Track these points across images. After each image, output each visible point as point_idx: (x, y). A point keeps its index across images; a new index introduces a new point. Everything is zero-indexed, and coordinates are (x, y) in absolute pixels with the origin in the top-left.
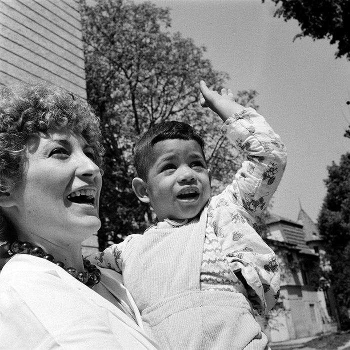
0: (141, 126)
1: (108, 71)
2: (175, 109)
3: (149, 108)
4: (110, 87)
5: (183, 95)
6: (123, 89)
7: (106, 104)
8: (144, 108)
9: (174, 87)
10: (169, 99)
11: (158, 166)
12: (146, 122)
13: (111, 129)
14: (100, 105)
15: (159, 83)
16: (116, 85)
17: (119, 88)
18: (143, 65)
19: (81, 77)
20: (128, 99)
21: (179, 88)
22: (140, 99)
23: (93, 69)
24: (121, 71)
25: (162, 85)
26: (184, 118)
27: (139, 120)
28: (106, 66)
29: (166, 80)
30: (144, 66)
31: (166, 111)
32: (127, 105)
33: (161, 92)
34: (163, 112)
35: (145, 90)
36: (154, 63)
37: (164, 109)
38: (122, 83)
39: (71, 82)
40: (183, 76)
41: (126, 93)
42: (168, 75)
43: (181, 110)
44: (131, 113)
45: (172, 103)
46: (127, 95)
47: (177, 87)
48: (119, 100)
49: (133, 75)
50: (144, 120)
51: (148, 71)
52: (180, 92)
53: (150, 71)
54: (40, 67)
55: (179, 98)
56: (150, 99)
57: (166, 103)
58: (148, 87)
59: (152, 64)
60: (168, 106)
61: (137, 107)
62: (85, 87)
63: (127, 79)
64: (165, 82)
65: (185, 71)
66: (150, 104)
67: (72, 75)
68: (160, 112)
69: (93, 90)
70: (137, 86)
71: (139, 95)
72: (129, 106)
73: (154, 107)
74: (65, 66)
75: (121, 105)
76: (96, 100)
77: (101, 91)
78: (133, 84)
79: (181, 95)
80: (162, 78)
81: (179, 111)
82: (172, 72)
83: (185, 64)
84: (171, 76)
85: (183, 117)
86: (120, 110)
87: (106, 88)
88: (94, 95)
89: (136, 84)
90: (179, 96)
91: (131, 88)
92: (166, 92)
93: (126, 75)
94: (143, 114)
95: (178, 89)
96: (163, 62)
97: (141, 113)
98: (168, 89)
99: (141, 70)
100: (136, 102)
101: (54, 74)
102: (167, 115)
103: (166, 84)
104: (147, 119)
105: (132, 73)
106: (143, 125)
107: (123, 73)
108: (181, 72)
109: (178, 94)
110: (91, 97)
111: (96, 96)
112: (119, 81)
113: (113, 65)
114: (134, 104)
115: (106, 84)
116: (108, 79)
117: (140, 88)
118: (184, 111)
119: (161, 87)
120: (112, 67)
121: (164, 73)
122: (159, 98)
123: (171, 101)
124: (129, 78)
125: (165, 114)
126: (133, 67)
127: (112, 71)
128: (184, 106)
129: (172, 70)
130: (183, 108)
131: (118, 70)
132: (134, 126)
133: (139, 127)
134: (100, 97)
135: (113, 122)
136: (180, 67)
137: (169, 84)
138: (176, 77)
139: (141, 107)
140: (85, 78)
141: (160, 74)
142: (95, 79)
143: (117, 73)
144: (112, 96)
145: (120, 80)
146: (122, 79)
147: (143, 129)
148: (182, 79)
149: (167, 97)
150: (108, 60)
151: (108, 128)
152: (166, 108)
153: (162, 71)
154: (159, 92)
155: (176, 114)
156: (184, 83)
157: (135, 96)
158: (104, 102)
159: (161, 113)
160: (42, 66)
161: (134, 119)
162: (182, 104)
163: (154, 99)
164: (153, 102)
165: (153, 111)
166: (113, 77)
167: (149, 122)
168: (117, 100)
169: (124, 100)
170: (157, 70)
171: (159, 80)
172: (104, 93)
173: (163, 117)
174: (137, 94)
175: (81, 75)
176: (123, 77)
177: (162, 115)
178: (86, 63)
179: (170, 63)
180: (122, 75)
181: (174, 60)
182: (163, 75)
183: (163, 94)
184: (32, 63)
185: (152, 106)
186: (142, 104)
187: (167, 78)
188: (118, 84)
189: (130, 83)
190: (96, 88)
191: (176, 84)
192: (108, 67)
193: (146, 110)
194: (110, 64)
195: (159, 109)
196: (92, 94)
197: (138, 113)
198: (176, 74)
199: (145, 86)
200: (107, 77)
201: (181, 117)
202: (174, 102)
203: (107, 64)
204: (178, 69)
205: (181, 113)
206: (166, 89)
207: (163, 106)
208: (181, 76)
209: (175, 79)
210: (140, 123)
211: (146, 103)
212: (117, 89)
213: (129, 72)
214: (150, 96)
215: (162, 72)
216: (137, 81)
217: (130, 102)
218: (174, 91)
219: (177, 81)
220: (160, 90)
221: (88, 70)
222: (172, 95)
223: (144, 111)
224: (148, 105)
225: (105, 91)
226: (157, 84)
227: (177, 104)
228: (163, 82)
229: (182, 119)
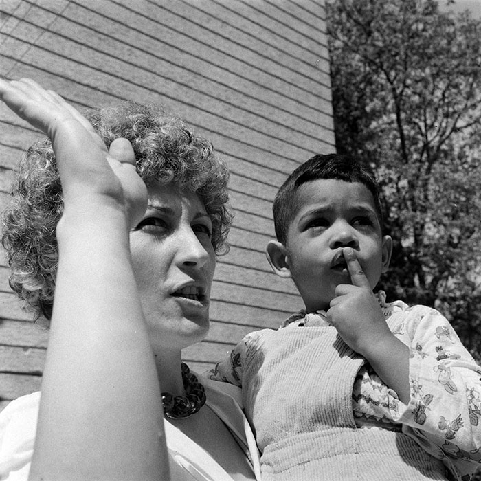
0: (409, 150)
1: (363, 75)
2: (460, 124)
3: (422, 124)
4: (364, 97)
5: (473, 103)
6: (383, 99)
7: (359, 121)
8: (412, 125)
9: (460, 92)
10: (451, 110)
11: (301, 220)
12: (416, 144)
13: (366, 156)
14: (351, 123)
15: (436, 87)
16: (374, 93)
17: (377, 98)
18: (412, 63)
19: (324, 85)
20: (390, 113)
21: (467, 93)
22: (408, 112)
23: (342, 72)
24: (381, 73)
25: (441, 89)
26: (473, 137)
27: (407, 142)
28: (360, 67)
29: (447, 81)
30: (414, 64)
31: (446, 127)
32: (389, 121)
33: (440, 100)
34: (442, 130)
35: (416, 99)
36: (430, 58)
37: (444, 125)
38: (382, 90)
39: (311, 93)
40: (472, 75)
41: (387, 104)
42: (449, 74)
43: (469, 125)
44: (395, 132)
45: (456, 116)
46: (389, 107)
47: (463, 92)
48: (377, 114)
49: (398, 78)
50: (414, 141)
51: (420, 71)
52: (468, 99)
53: (423, 71)
54: (270, 74)
55: (466, 109)
56: (422, 111)
57: (447, 115)
58: (420, 95)
59: (426, 60)
60: (449, 120)
61: (402, 124)
62: (330, 98)
63: (389, 84)
64: (446, 85)
65: (476, 67)
66: (423, 118)
67: (312, 82)
68: (437, 129)
69: (342, 103)
70: (404, 94)
71: (407, 106)
72: (392, 122)
73: (429, 122)
74: (303, 71)
75: (380, 122)
76: (344, 116)
77: (352, 104)
78: (398, 91)
79: (469, 103)
80: (441, 79)
81: (466, 127)
82: (456, 70)
83: (476, 57)
84: (455, 76)
85: (472, 134)
86: (379, 129)
87: (360, 98)
88: (342, 109)
89: (403, 91)
90: (466, 105)
91: (395, 97)
92: (446, 100)
93: (388, 79)
94: (412, 133)
95: (465, 95)
96: (441, 57)
97: (409, 132)
98: (450, 95)
99: (409, 70)
100: (403, 116)
101: (289, 83)
102: (447, 133)
103: (447, 88)
104: (419, 139)
105: (397, 74)
106: (412, 149)
107: (383, 76)
108: (469, 69)
109: (465, 102)
110: (339, 112)
111: (346, 111)
112: (377, 87)
113: (370, 66)
114: (399, 120)
115: (359, 92)
116: (362, 86)
117: (409, 97)
118: (474, 126)
119: (439, 93)
120: (368, 69)
121: (444, 73)
122: (436, 109)
123: (455, 112)
124: (392, 83)
125: (444, 132)
126: (399, 67)
127: (369, 73)
128: (474, 119)
129: (456, 67)
130: (472, 121)
131: (376, 72)
132: (399, 151)
133: (407, 151)
134: (351, 111)
135: (370, 146)
136: (468, 63)
137: (451, 88)
138: (462, 77)
139: (410, 122)
140: (330, 85)
141: (438, 74)
142: (344, 86)
143: (375, 77)
144: (368, 109)
145: (380, 86)
146: (382, 85)
147: (412, 154)
148: (471, 80)
149: (448, 107)
150: (363, 59)
151: (362, 154)
152: (447, 123)
153: (442, 69)
154: (436, 100)
155: (462, 131)
156: (475, 85)
157: (401, 107)
158: (356, 119)
159: (439, 131)
160: (273, 72)
161: (399, 141)
162: (471, 117)
163: (428, 110)
164: (428, 115)
165: (428, 128)
166: (370, 82)
167: (421, 145)
168: (374, 115)
169: (385, 114)
170: (434, 68)
171: (436, 83)
172: (356, 105)
173: (441, 136)
174: (404, 105)
175: (325, 83)
176: (383, 82)
177: (440, 133)
178: (332, 63)
179: (453, 57)
180: (382, 78)
181: (460, 53)
182: (442, 76)
183: (441, 103)
184: (259, 69)
185: (425, 121)
186: (411, 119)
187: (448, 78)
188: (376, 93)
189: (394, 90)
190: (344, 100)
191: (461, 87)
192: (362, 69)
193: (416, 127)
194: (365, 64)
195: (436, 124)
196: (339, 108)
197: (405, 132)
198: (464, 73)
199: (415, 93)
200: (361, 83)
201: (468, 136)
202: (460, 115)
203: (360, 64)
204: (464, 65)
205: (469, 129)
206: (446, 95)
207: (442, 121)
208: (469, 74)
209: (461, 80)
210: (408, 146)
211: (416, 117)
212: (375, 99)
213: (393, 74)
214: (423, 107)
215: (440, 71)
216: (406, 86)
217: (394, 116)
218: (459, 98)
219: (464, 83)
220: (437, 97)
221: (333, 75)
222: (455, 104)
223: (413, 128)
224: (420, 120)
225: (358, 102)
226: (434, 89)
227: (464, 116)
228: (442, 85)
229: (470, 138)
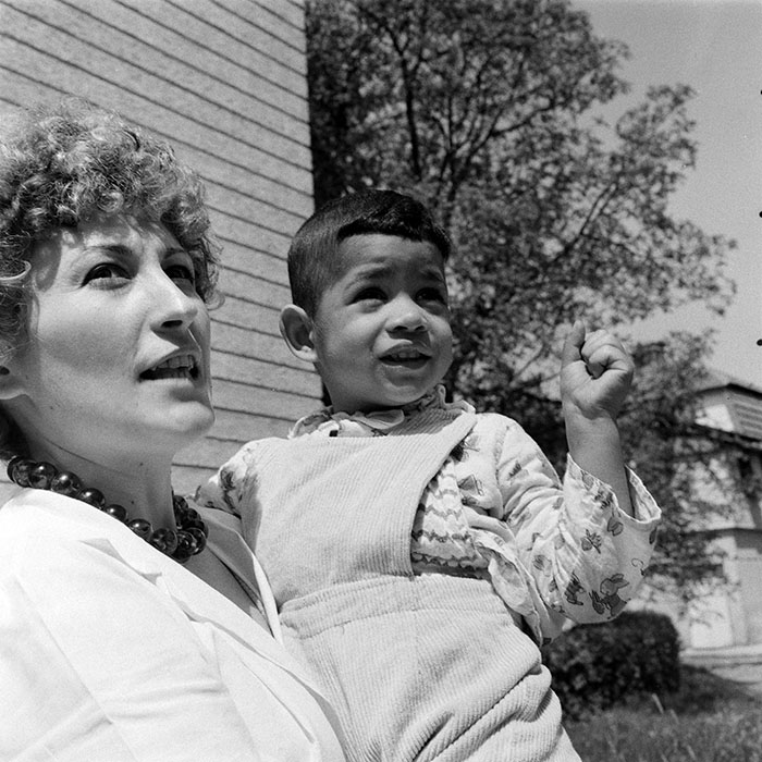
0: (424, 160)
1: (355, 36)
2: (502, 124)
3: (444, 122)
4: (358, 72)
5: (522, 93)
6: (387, 77)
7: (349, 111)
8: (431, 123)
9: (503, 76)
10: (489, 102)
11: (348, 288)
12: (435, 152)
13: (358, 167)
14: (335, 113)
15: (467, 65)
16: (373, 67)
17: (378, 75)
18: (433, 23)
19: (295, 48)
20: (398, 101)
21: (514, 77)
22: (425, 101)
23: (323, 30)
24: (383, 36)
25: (475, 68)
26: (521, 147)
27: (421, 148)
28: (352, 23)
29: (485, 58)
30: (435, 25)
31: (481, 129)
32: (395, 113)
33: (473, 86)
34: (474, 132)
35: (437, 80)
36: (460, 18)
37: (477, 124)
38: (386, 63)
39: (275, 60)
40: (523, 50)
41: (392, 86)
42: (489, 45)
43: (514, 127)
44: (404, 132)
45: (496, 112)
46: (396, 91)
47: (508, 75)
48: (377, 101)
49: (411, 45)
50: (433, 148)
51: (444, 37)
52: (514, 86)
53: (450, 37)
54: (207, 23)
55: (511, 101)
56: (446, 101)
57: (483, 110)
58: (443, 74)
59: (455, 21)
60: (487, 118)
61: (416, 119)
62: (304, 71)
63: (396, 54)
64: (482, 63)
65: (529, 39)
66: (446, 112)
67: (277, 43)
68: (467, 130)
69: (322, 79)
70: (419, 71)
71: (423, 91)
72: (398, 116)
73: (455, 119)
74: (262, 23)
75: (382, 114)
76: (326, 100)
77: (338, 81)
78: (410, 67)
79: (516, 93)
80: (476, 53)
81: (510, 130)
82: (498, 41)
83: (530, 22)
84: (497, 49)
85: (518, 142)
86: (378, 126)
87: (350, 73)
88: (322, 89)
89: (417, 67)
90: (512, 96)
91: (405, 76)
92: (483, 87)
93: (396, 45)
94: (430, 134)
95: (511, 81)
96: (478, 17)
97: (425, 132)
98: (489, 79)
99: (429, 34)
100: (416, 106)
101: (237, 40)
102: (482, 138)
103: (485, 67)
104: (439, 146)
105: (409, 40)
106: (429, 159)
107: (388, 40)
108: (519, 40)
109: (510, 91)
110: (317, 94)
111: (328, 93)
112: (378, 58)
113: (368, 23)
114: (410, 112)
115: (349, 64)
116: (355, 54)
117: (426, 76)
118: (522, 130)
119: (472, 75)
120: (365, 27)
121: (481, 43)
122: (468, 100)
123: (495, 106)
124: (401, 53)
125: (478, 136)
126: (412, 27)
127: (366, 35)
128: (522, 119)
129: (500, 35)
130: (519, 122)
131: (377, 32)
132: (408, 161)
133: (421, 163)
134: (336, 94)
135: (364, 152)
136: (517, 29)
137: (489, 67)
138: (508, 51)
139: (426, 118)
140: (304, 49)
141: (471, 45)
142: (325, 52)
143: (375, 41)
144: (363, 91)
145: (382, 57)
146: (385, 54)
147: (428, 168)
148: (520, 57)
149: (485, 97)
150: (356, 10)
151: (353, 163)
152: (483, 121)
153: (478, 36)
154: (467, 85)
155: (504, 137)
156: (526, 66)
157: (415, 92)
158: (344, 105)
159: (469, 134)
160: (212, 21)
161: (409, 146)
162: (518, 115)
163: (455, 100)
164: (455, 108)
165: (453, 128)
166: (367, 50)
167: (442, 154)
168: (373, 102)
169: (390, 102)
170: (465, 35)
171: (468, 59)
172: (344, 84)
173: (473, 142)
174: (419, 88)
175: (297, 44)
176: (389, 50)
177: (472, 138)
178: (307, 14)
179: (495, 20)
180: (386, 44)
181: (505, 12)
182: (478, 48)
183: (476, 90)
184: (190, 13)
185: (450, 117)
186: (429, 112)
187: (487, 51)
188: (377, 67)
189: (404, 64)
190: (327, 74)
191: (506, 67)
192: (356, 27)
193: (437, 126)
194: (359, 19)
195: (467, 123)
196: (318, 87)
197: (420, 133)
198: (508, 45)
199: (436, 72)
200: (353, 48)
201: (513, 144)
202: (500, 110)
203: (353, 19)
204: (512, 33)
205: (512, 136)
206: (483, 78)
207: (475, 119)
208: (518, 48)
209: (505, 55)
210: (422, 155)
211: (437, 110)
212: (374, 76)
213: (403, 38)
214: (447, 94)
215: (475, 39)
216: (421, 59)
217: (403, 106)
218: (503, 84)
219: (510, 62)
220: (470, 80)
221: (311, 32)
222: (496, 93)
223: (431, 127)
224: (443, 115)
225: (348, 80)
226: (465, 68)
227: (508, 113)
228: (477, 63)
229: (516, 147)
